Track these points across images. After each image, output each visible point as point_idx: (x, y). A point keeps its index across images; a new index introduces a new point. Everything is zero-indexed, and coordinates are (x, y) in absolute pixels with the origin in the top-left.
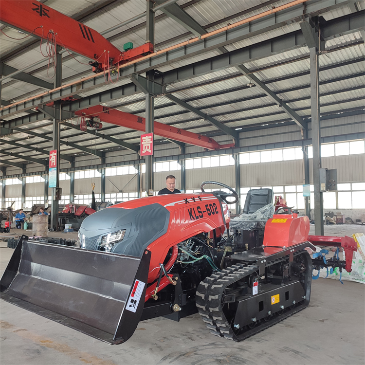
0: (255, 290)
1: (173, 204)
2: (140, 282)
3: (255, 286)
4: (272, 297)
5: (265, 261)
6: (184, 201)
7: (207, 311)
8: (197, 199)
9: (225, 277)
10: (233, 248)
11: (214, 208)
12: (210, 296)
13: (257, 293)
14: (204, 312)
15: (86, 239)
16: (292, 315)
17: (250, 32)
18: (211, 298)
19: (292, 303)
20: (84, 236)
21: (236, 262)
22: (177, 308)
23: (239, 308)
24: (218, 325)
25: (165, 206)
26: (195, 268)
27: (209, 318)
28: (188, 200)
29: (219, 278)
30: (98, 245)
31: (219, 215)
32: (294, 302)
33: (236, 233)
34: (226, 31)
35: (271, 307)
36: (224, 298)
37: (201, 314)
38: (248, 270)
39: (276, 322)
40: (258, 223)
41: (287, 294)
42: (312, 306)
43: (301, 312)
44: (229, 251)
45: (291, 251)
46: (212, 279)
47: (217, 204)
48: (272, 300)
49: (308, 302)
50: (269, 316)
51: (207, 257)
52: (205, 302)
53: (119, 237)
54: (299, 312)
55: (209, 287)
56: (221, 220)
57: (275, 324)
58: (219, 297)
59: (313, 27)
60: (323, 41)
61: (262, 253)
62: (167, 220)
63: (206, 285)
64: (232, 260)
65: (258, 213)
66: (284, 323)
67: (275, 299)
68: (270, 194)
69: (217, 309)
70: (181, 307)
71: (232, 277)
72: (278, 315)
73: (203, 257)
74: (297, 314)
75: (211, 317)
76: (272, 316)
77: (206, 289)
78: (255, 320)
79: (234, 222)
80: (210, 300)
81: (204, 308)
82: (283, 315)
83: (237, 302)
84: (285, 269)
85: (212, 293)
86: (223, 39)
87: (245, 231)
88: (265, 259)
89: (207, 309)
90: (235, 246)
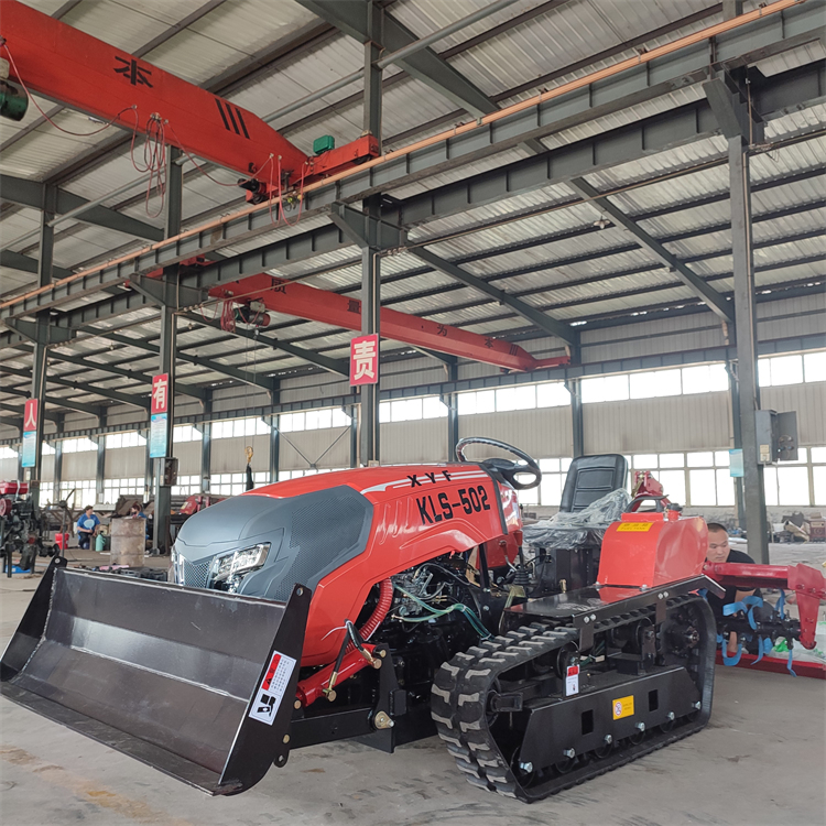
0: (572, 685)
1: (381, 488)
2: (284, 658)
3: (570, 674)
4: (615, 702)
5: (593, 617)
6: (409, 480)
7: (456, 730)
8: (439, 477)
9: (499, 653)
10: (531, 589)
11: (480, 497)
12: (461, 696)
13: (577, 691)
14: (450, 733)
15: (187, 564)
16: (665, 746)
17: (591, 105)
18: (463, 699)
19: (668, 718)
20: (182, 559)
21: (529, 619)
22: (383, 720)
23: (532, 723)
24: (482, 763)
25: (363, 492)
26: (434, 633)
27: (460, 745)
28: (418, 479)
29: (486, 655)
30: (210, 579)
31: (492, 513)
32: (672, 715)
33: (542, 555)
34: (539, 105)
35: (612, 725)
36: (495, 700)
37: (443, 737)
38: (552, 638)
39: (624, 761)
40: (591, 534)
41: (653, 697)
42: (717, 727)
43: (690, 738)
44: (519, 596)
45: (661, 596)
46: (469, 657)
47: (489, 488)
48: (615, 709)
49: (707, 717)
50: (608, 745)
51: (464, 608)
52: (451, 709)
53: (254, 559)
54: (682, 739)
55: (461, 674)
56: (495, 524)
57: (621, 766)
58: (480, 697)
59: (734, 92)
60: (760, 120)
61: (589, 600)
62: (367, 523)
63: (455, 671)
64: (520, 616)
65: (591, 512)
66: (645, 763)
67: (623, 708)
68: (620, 468)
69: (476, 726)
70: (393, 718)
71: (513, 653)
72: (628, 746)
73: (452, 608)
74: (680, 743)
75: (464, 743)
76: (616, 745)
77: (453, 680)
78: (570, 753)
79: (537, 532)
80: (461, 704)
81: (448, 722)
82: (643, 746)
83: (526, 712)
84: (647, 638)
85: (466, 688)
86: (530, 125)
87: (559, 551)
88: (594, 613)
89: (456, 725)
90: (534, 586)
